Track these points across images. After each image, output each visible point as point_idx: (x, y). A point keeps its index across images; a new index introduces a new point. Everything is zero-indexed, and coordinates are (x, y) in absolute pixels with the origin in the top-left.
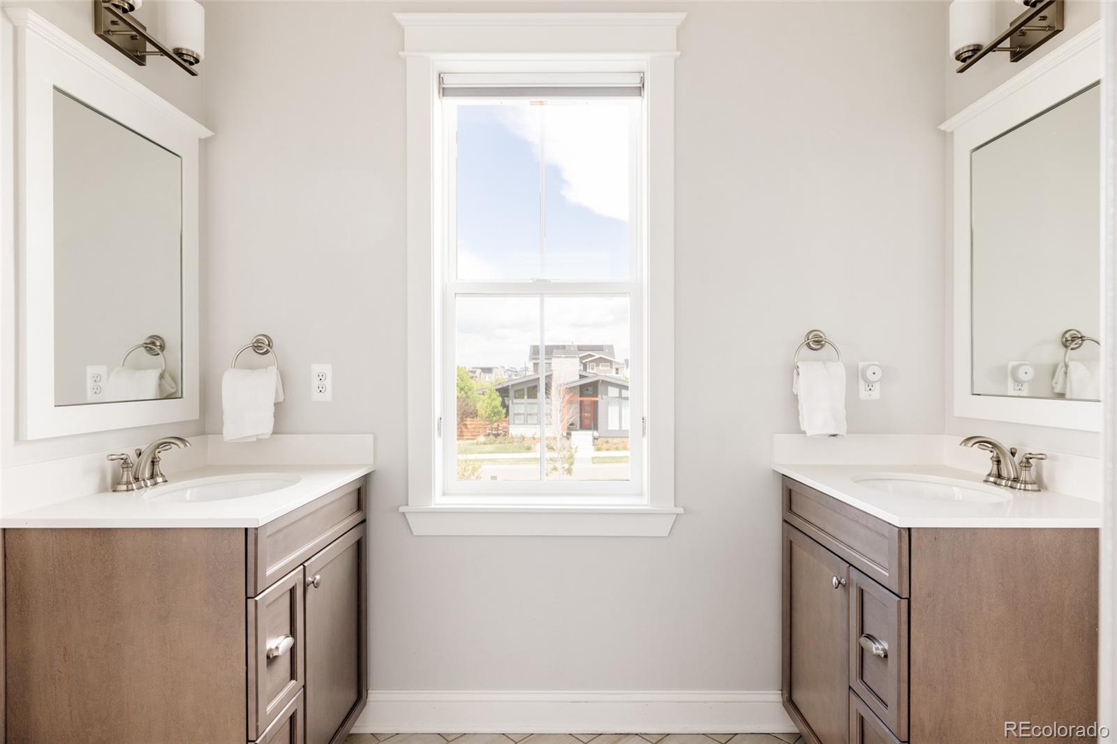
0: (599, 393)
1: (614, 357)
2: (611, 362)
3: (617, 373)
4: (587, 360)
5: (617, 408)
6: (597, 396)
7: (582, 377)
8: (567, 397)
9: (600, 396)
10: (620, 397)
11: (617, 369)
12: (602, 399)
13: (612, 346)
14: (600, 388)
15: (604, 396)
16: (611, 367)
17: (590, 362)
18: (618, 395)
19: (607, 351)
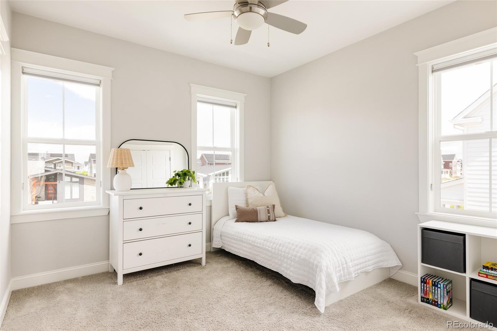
0: (57, 179)
1: (74, 160)
2: (72, 163)
3: (78, 169)
4: (57, 162)
5: (69, 188)
6: (57, 182)
7: (46, 171)
8: (33, 183)
9: (58, 181)
10: (71, 181)
11: (78, 167)
12: (59, 183)
13: (73, 155)
14: (58, 177)
15: (60, 181)
16: (72, 166)
17: (58, 163)
18: (70, 181)
19: (70, 157)
